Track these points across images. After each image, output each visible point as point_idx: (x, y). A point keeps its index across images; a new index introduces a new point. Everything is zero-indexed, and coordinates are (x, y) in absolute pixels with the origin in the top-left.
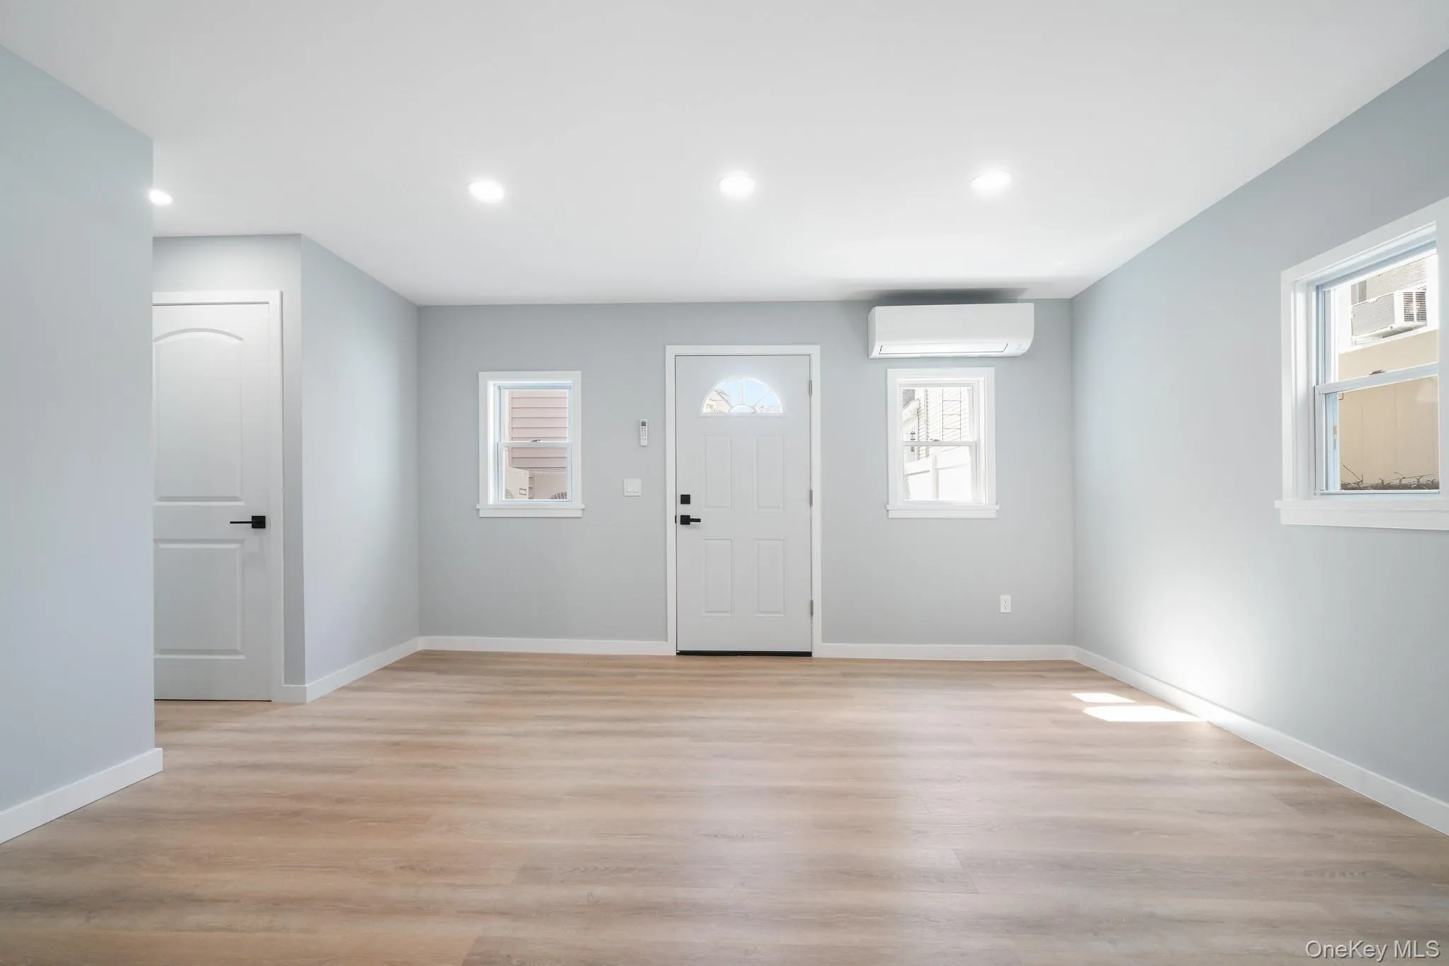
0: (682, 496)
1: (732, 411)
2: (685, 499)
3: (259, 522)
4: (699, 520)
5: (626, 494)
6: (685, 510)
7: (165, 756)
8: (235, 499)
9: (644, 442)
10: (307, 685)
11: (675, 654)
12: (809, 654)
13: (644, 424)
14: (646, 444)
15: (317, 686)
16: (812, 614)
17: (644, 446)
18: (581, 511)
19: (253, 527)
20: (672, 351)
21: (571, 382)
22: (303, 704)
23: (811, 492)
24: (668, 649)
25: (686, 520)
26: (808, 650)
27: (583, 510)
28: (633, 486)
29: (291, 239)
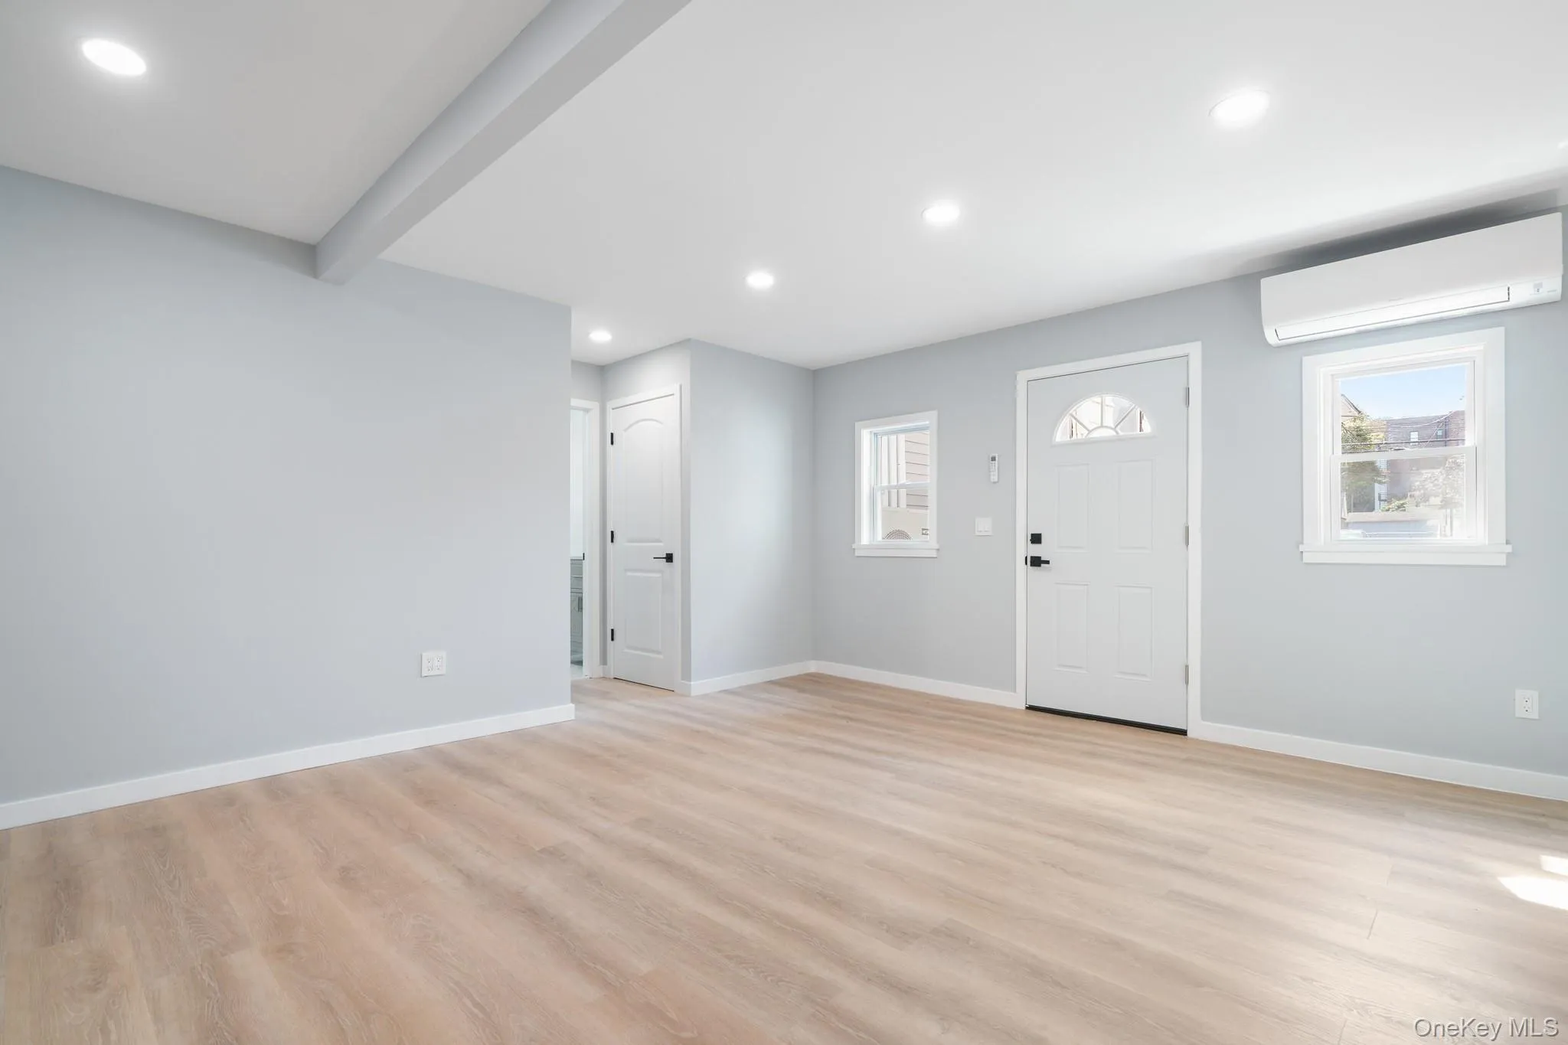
0: (1032, 535)
1: (1091, 436)
2: (1036, 539)
3: (669, 558)
4: (1047, 562)
5: (977, 534)
6: (1036, 550)
7: (576, 709)
8: (658, 541)
9: (995, 478)
10: (692, 683)
11: (1024, 708)
12: (1183, 733)
13: (993, 459)
14: (996, 480)
15: (701, 686)
16: (1187, 682)
17: (995, 483)
18: (935, 551)
19: (667, 561)
20: (1023, 376)
21: (927, 422)
22: (689, 696)
23: (1187, 529)
24: (1017, 701)
25: (1036, 562)
26: (1182, 727)
27: (938, 550)
28: (984, 525)
29: (683, 344)
